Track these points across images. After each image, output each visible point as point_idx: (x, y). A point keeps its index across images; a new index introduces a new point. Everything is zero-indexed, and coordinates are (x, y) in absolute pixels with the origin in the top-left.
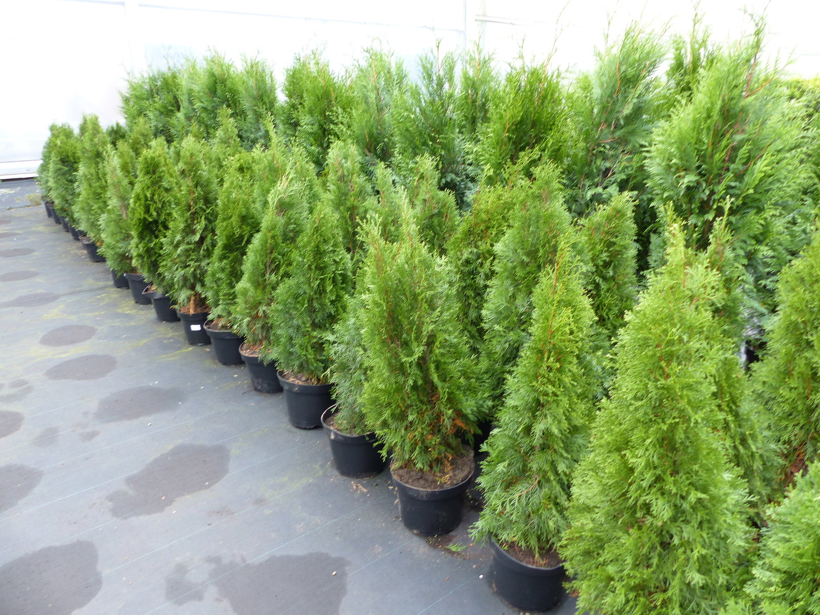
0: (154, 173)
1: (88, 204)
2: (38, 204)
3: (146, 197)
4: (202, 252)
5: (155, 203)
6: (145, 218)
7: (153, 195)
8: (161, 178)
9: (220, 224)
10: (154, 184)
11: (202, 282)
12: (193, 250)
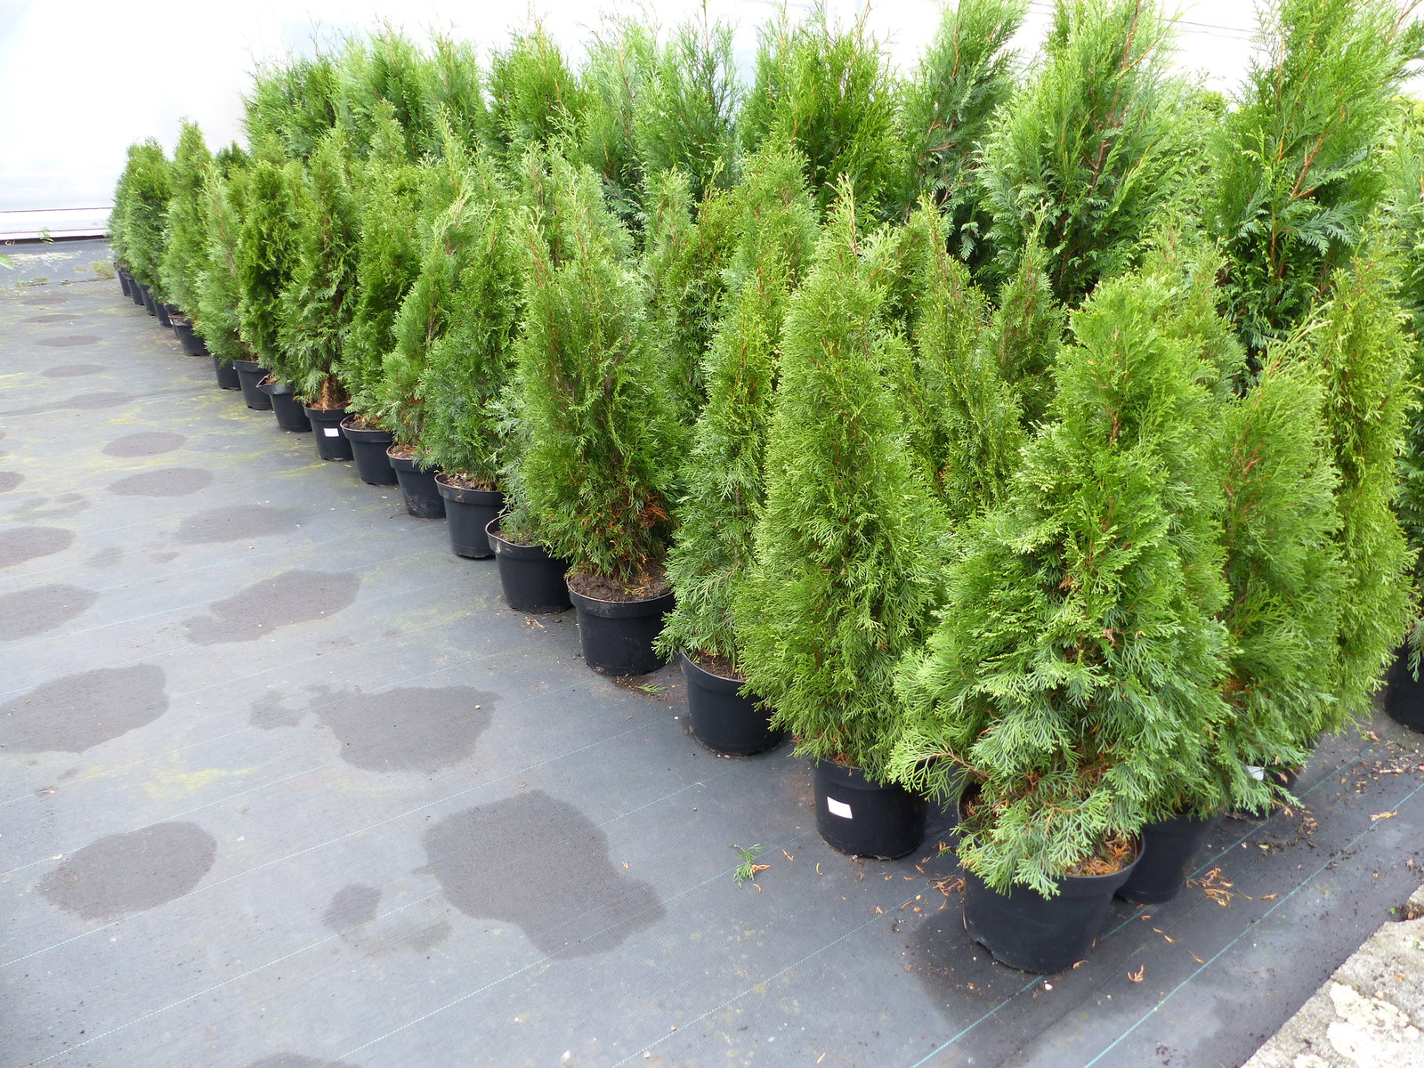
0: (273, 197)
1: (181, 259)
2: (110, 278)
3: (260, 233)
4: (340, 314)
5: (275, 243)
6: (259, 266)
7: (272, 230)
8: (283, 205)
9: (364, 268)
10: (273, 213)
11: (338, 358)
12: (327, 312)
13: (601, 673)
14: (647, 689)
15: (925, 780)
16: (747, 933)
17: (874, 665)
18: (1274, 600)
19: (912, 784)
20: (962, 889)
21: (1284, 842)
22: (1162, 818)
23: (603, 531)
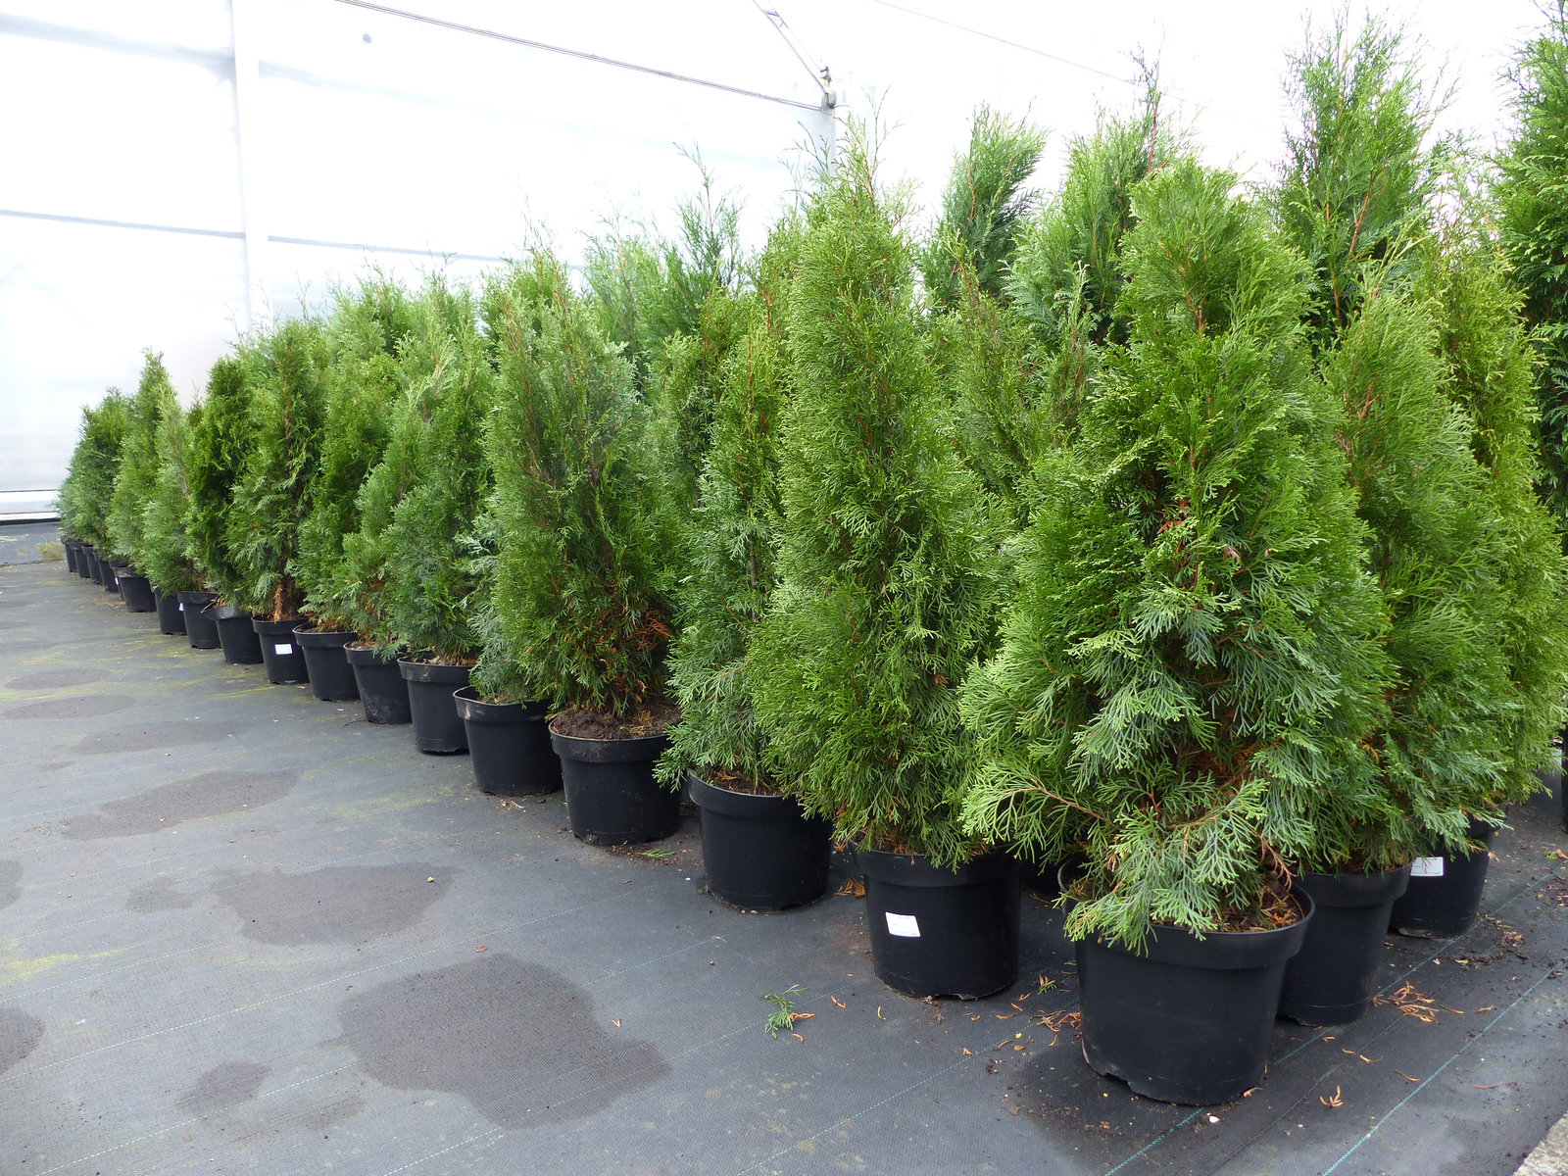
0: (233, 392)
1: (131, 495)
2: (56, 559)
3: (215, 429)
4: (299, 507)
5: (232, 441)
6: (212, 468)
7: (228, 427)
8: (245, 402)
9: (328, 446)
10: (230, 410)
11: (295, 555)
12: (284, 504)
13: (595, 843)
14: (650, 855)
15: (1012, 824)
16: (786, 1086)
17: (931, 706)
18: (1426, 564)
20: (1076, 1024)
21: (1486, 956)
22: (1333, 861)
23: (590, 650)
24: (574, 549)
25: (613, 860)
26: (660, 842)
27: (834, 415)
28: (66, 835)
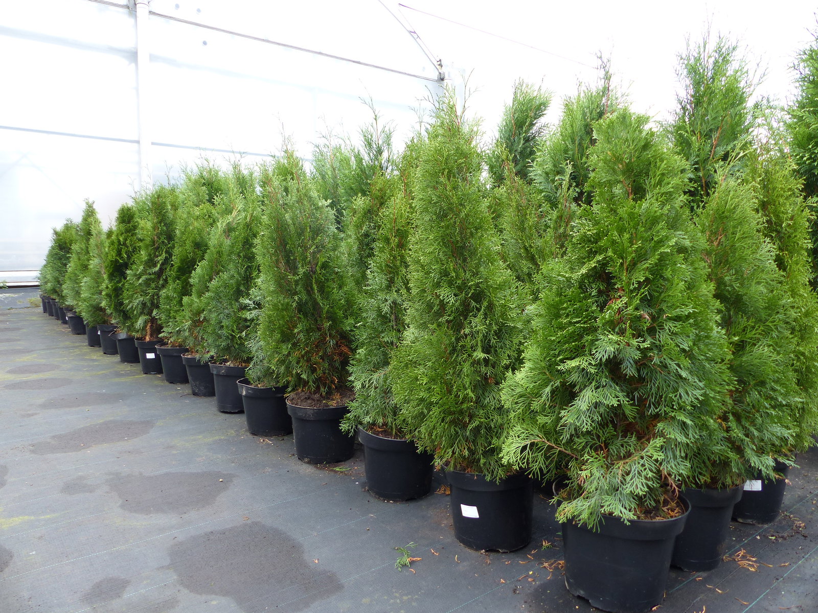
0: (129, 222)
1: (75, 274)
2: (37, 306)
3: (119, 241)
4: (161, 282)
5: (127, 247)
6: (117, 261)
7: (126, 240)
8: (135, 227)
9: (177, 251)
10: (127, 231)
11: (158, 307)
12: (153, 280)
13: (309, 463)
14: (337, 469)
15: (528, 459)
16: (405, 598)
17: (486, 394)
18: (751, 323)
19: (519, 464)
20: (562, 567)
21: (785, 535)
22: (701, 482)
23: (308, 360)
24: (301, 307)
25: (318, 472)
26: (343, 463)
27: (437, 240)
28: (33, 452)
